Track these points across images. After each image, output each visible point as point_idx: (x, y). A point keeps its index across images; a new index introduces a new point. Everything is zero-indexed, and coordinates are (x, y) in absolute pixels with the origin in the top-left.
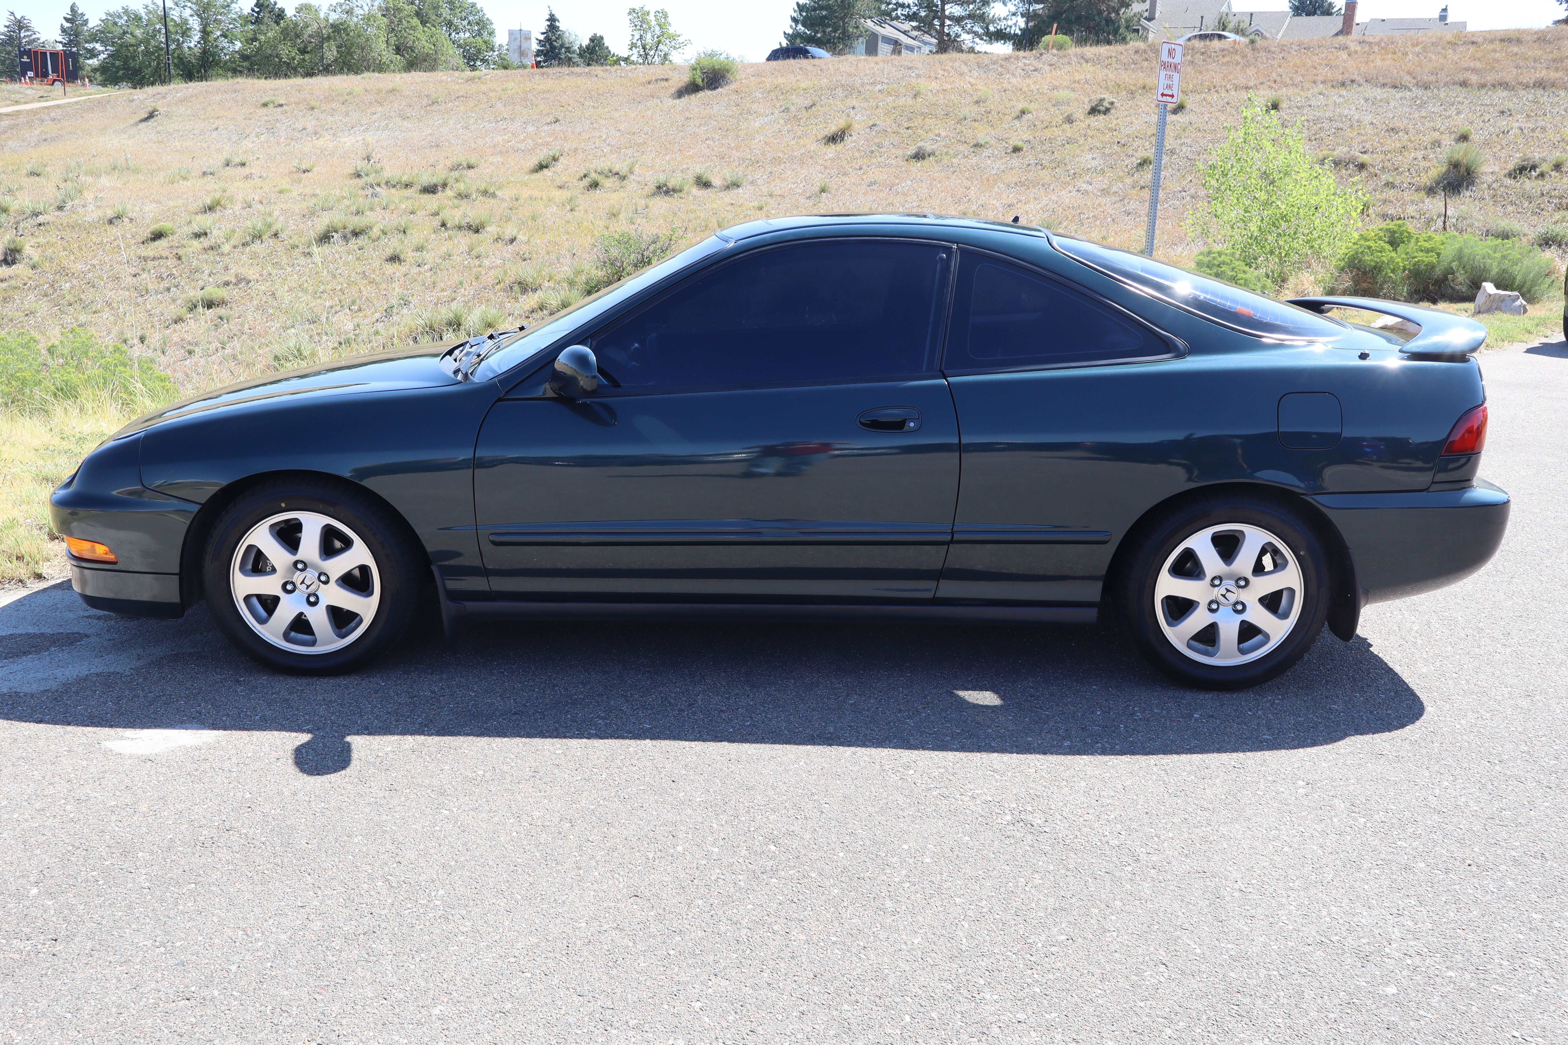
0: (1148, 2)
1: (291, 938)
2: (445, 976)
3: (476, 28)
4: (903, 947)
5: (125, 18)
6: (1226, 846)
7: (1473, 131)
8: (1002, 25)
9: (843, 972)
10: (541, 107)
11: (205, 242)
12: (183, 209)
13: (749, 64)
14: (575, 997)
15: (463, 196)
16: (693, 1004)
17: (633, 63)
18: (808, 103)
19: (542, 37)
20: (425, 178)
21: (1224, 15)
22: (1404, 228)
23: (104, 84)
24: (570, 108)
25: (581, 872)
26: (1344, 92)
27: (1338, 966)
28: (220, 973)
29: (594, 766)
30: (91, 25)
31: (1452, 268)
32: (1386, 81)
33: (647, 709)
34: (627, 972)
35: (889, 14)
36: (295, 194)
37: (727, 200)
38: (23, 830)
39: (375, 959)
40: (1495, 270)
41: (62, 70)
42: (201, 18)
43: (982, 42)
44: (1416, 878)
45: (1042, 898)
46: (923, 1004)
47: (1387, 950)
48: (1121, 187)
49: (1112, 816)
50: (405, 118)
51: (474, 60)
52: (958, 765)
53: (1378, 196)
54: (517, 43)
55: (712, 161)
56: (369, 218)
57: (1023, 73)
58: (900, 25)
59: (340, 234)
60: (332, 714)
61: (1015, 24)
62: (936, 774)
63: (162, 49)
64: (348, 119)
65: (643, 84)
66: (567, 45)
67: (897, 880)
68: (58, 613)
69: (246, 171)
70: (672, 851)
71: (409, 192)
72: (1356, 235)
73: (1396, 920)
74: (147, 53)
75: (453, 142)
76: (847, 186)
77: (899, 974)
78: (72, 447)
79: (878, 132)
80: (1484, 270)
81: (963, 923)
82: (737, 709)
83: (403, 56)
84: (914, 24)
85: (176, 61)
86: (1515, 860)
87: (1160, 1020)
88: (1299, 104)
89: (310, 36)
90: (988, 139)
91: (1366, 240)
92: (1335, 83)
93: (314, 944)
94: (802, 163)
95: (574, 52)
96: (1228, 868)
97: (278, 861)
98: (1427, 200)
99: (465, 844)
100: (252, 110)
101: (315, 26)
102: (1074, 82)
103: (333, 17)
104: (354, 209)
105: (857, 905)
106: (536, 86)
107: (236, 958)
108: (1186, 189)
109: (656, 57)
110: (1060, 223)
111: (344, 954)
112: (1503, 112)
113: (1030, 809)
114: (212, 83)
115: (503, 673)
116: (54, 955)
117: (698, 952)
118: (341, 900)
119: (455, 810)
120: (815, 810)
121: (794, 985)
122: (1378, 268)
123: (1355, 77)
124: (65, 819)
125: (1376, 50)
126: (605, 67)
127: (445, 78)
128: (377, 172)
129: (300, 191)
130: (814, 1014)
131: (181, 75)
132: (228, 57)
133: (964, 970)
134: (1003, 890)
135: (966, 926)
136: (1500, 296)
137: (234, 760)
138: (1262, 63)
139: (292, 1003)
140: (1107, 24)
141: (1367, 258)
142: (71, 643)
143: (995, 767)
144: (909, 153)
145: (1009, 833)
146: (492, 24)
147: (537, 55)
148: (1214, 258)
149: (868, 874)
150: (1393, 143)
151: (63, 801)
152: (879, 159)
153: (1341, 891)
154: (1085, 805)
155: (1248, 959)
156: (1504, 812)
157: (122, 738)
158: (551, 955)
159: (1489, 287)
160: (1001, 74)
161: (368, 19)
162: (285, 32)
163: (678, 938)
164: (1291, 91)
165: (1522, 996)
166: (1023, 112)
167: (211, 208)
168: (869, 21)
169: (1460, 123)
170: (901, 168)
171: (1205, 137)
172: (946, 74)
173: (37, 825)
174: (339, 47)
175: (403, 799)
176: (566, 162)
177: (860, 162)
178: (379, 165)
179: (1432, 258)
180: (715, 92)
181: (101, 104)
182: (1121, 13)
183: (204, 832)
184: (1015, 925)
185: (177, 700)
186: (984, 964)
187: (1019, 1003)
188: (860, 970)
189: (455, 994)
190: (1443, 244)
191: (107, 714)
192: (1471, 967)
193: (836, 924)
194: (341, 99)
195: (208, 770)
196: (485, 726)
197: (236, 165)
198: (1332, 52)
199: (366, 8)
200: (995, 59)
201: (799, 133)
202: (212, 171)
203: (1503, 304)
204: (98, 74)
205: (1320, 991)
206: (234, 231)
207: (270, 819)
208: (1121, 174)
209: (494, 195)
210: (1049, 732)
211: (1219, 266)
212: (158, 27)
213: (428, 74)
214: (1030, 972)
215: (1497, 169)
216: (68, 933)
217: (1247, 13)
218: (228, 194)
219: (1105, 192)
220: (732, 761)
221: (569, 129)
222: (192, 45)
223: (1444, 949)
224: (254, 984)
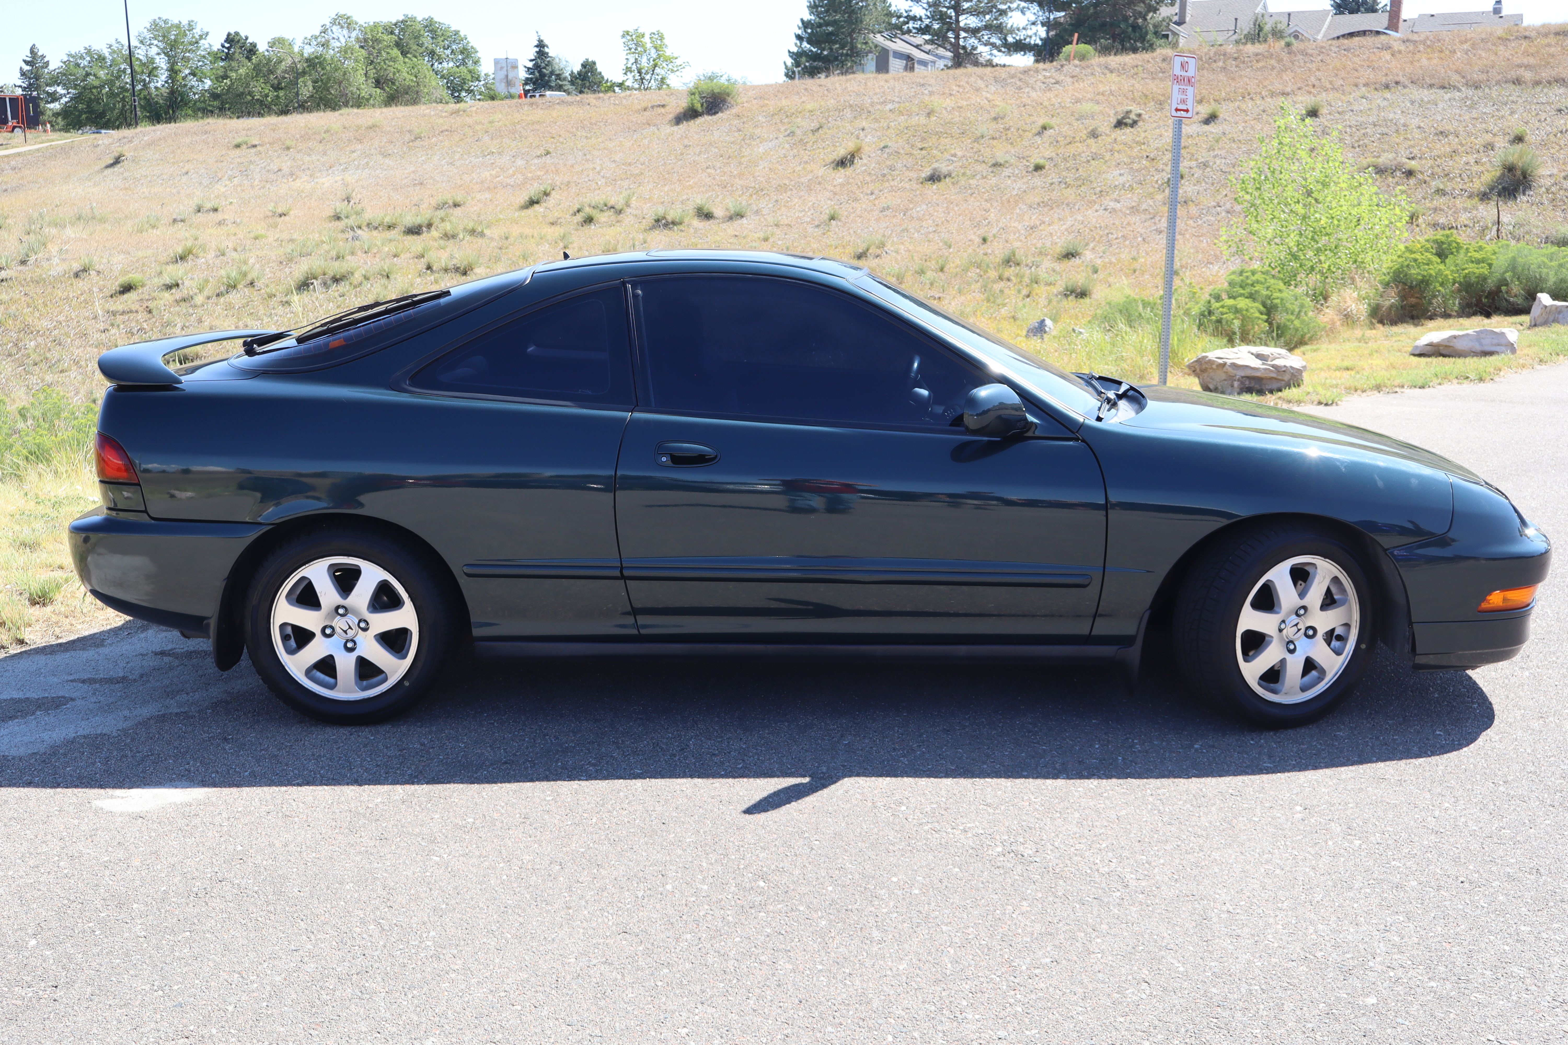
0: (1177, 5)
1: (285, 979)
2: (437, 1011)
3: (460, 57)
4: (889, 972)
5: (88, 59)
6: (1217, 870)
7: (1528, 132)
8: (1021, 35)
9: (828, 997)
10: (531, 139)
11: (177, 294)
12: (153, 259)
13: (751, 87)
14: (564, 1027)
15: (448, 236)
16: (679, 1030)
17: (628, 88)
18: (815, 125)
19: (530, 65)
20: (408, 218)
21: (1260, 16)
22: (1452, 239)
23: (66, 129)
24: (561, 140)
25: (571, 911)
26: (1388, 95)
27: (1321, 980)
28: (217, 1013)
29: (585, 811)
30: (51, 67)
31: (1506, 280)
32: (1433, 82)
33: (638, 755)
34: (615, 1003)
35: (900, 29)
36: (271, 239)
37: (731, 231)
38: (18, 886)
39: (368, 996)
40: (1552, 279)
41: (22, 116)
42: (168, 56)
43: (1000, 54)
44: (1407, 895)
45: (1029, 924)
46: (906, 1024)
47: (1371, 964)
48: (1152, 203)
49: (1104, 845)
50: (386, 155)
51: (459, 91)
52: (951, 800)
53: (1428, 205)
54: (504, 73)
55: (713, 190)
56: (350, 263)
57: (1043, 86)
58: (912, 39)
59: (320, 281)
60: (322, 768)
61: (1035, 34)
62: (929, 809)
63: (127, 90)
64: (325, 158)
65: (638, 111)
66: (558, 72)
67: (885, 910)
68: (42, 678)
69: (219, 216)
70: (661, 889)
71: (392, 234)
72: (1402, 247)
73: (1383, 935)
74: (111, 94)
75: (438, 179)
76: (858, 212)
77: (883, 998)
78: (48, 511)
79: (889, 154)
80: (1540, 280)
81: (949, 949)
82: (729, 753)
83: (382, 89)
84: (927, 37)
85: (142, 103)
86: (1509, 876)
87: (1139, 1033)
88: (1340, 110)
89: (285, 72)
90: (1007, 158)
91: (1412, 252)
92: (1378, 86)
93: (309, 984)
94: (810, 189)
95: (565, 79)
96: (1218, 891)
97: (271, 908)
98: (1481, 207)
99: (456, 888)
100: (224, 152)
101: (289, 61)
102: (1098, 94)
103: (308, 51)
104: (334, 253)
105: (844, 935)
106: (524, 118)
107: (233, 999)
108: (1221, 204)
109: (652, 81)
110: (1087, 244)
111: (338, 993)
112: (1560, 111)
113: (1022, 840)
114: (181, 124)
115: (493, 724)
116: (55, 1000)
117: (685, 982)
118: (334, 943)
119: (445, 856)
120: (805, 847)
121: (779, 1011)
122: (1425, 282)
123: (1401, 78)
124: (59, 874)
125: (1422, 49)
126: (597, 95)
127: (428, 111)
128: (357, 213)
129: (277, 236)
130: (798, 1037)
131: (148, 117)
132: (197, 96)
133: (948, 992)
134: (990, 917)
135: (952, 951)
136: (1557, 307)
137: (225, 815)
138: (1300, 67)
139: (289, 1039)
140: (1134, 30)
141: (1413, 271)
142: (57, 707)
143: (989, 801)
144: (923, 175)
145: (999, 864)
146: (477, 52)
147: (526, 84)
148: (1247, 277)
149: (856, 906)
150: (1442, 147)
151: (57, 858)
152: (892, 183)
153: (1330, 910)
154: (1078, 835)
155: (1230, 976)
156: (1503, 831)
157: (112, 797)
158: (541, 989)
159: (1544, 299)
160: (1020, 88)
161: (346, 51)
162: (257, 68)
163: (666, 971)
164: (1331, 96)
165: (1501, 1002)
166: (1044, 128)
167: (182, 258)
168: (878, 36)
169: (1515, 124)
170: (916, 191)
171: (1239, 148)
172: (961, 90)
173: (32, 881)
174: (315, 82)
175: (393, 847)
176: (558, 196)
177: (871, 187)
178: (360, 206)
179: (1484, 270)
180: (715, 117)
181: (64, 151)
182: (1148, 18)
183: (197, 884)
184: (1001, 949)
185: (166, 759)
186: (967, 987)
187: (1000, 1021)
188: (845, 996)
189: (446, 1026)
190: (1495, 253)
191: (96, 774)
192: (1454, 978)
193: (823, 953)
194: (318, 138)
195: (199, 825)
196: (475, 776)
197: (208, 211)
198: (1374, 53)
199: (343, 40)
200: (1013, 72)
201: (806, 158)
202: (182, 217)
203: (1561, 316)
204: (60, 119)
205: (1300, 1004)
206: (207, 281)
207: (262, 870)
208: (1151, 190)
209: (482, 234)
210: (1045, 766)
211: (1252, 285)
212: (123, 67)
213: (410, 108)
214: (1013, 993)
215: (1555, 171)
216: (68, 980)
217: (1284, 13)
218: (199, 242)
219: (1134, 210)
220: (724, 802)
221: (561, 162)
222: (159, 85)
223: (1428, 962)
224: (250, 1022)
